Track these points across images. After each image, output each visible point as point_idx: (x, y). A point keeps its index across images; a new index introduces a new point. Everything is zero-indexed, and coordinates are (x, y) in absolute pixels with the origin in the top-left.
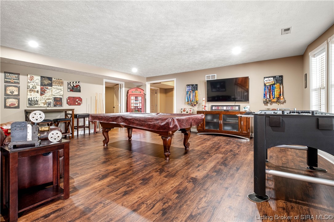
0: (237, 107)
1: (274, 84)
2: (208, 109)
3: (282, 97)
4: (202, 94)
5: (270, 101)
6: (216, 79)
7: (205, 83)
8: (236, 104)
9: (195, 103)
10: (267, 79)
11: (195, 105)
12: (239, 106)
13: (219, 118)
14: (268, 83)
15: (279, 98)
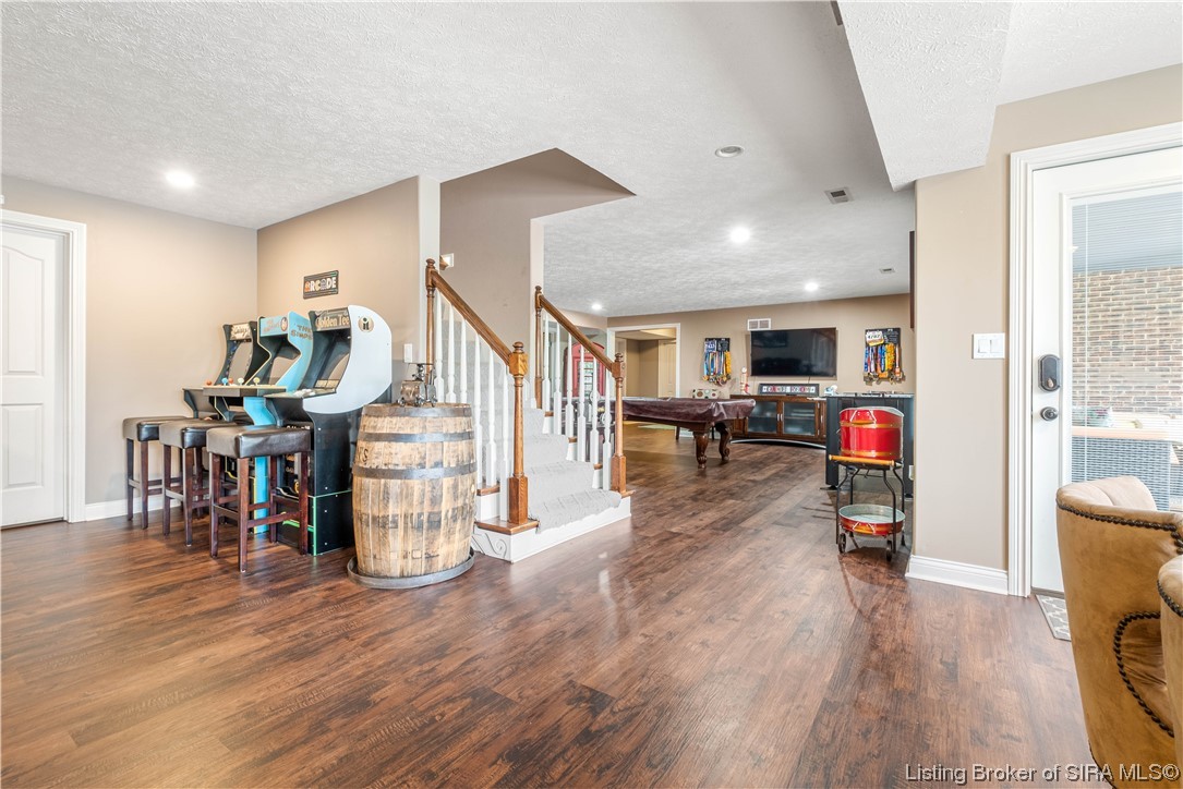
0: (814, 388)
1: (884, 344)
2: (753, 391)
3: (897, 370)
4: (739, 358)
5: (875, 377)
6: (769, 329)
7: (747, 336)
8: (811, 382)
9: (725, 379)
10: (871, 334)
11: (724, 383)
12: (817, 386)
13: (777, 410)
14: (874, 341)
15: (892, 371)
